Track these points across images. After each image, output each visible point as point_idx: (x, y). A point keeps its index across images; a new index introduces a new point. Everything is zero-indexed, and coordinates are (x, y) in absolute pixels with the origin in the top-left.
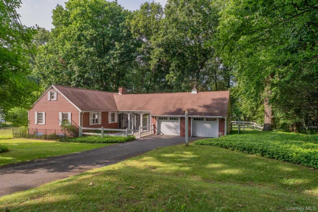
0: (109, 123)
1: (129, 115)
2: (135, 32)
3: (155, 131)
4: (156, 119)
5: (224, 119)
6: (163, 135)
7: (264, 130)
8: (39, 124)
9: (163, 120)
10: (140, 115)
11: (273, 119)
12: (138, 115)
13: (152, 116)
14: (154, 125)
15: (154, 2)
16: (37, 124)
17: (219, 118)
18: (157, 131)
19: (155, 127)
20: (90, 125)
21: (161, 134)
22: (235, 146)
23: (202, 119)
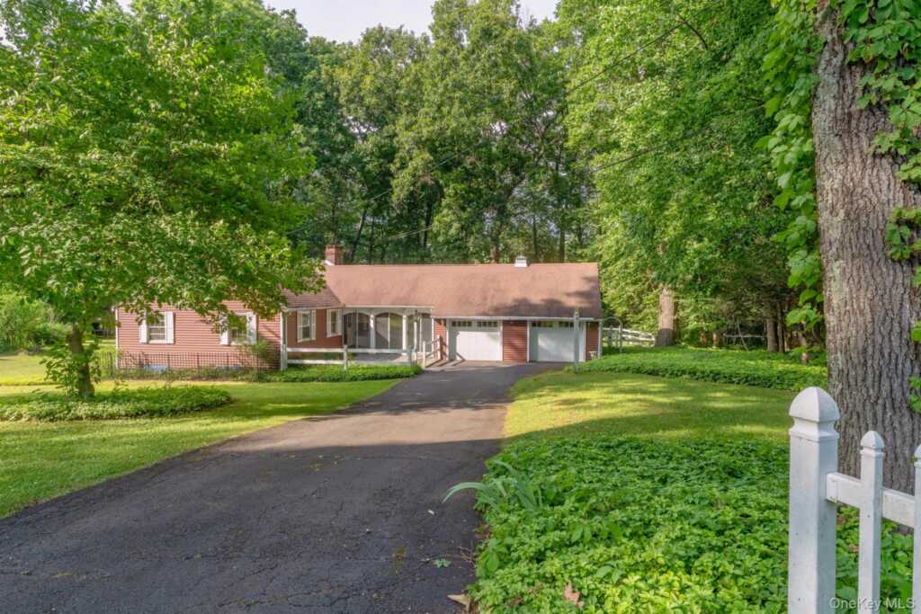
0: (328, 336)
1: (372, 316)
2: (350, 101)
3: (443, 354)
4: (445, 325)
5: (597, 323)
6: (464, 360)
7: (658, 343)
8: (152, 342)
9: (462, 328)
10: (401, 317)
11: (677, 322)
12: (396, 317)
13: (436, 320)
14: (441, 339)
15: (403, 30)
16: (148, 343)
17: (587, 322)
18: (447, 353)
19: (443, 344)
20: (299, 341)
21: (458, 358)
22: (666, 370)
23: (550, 325)
